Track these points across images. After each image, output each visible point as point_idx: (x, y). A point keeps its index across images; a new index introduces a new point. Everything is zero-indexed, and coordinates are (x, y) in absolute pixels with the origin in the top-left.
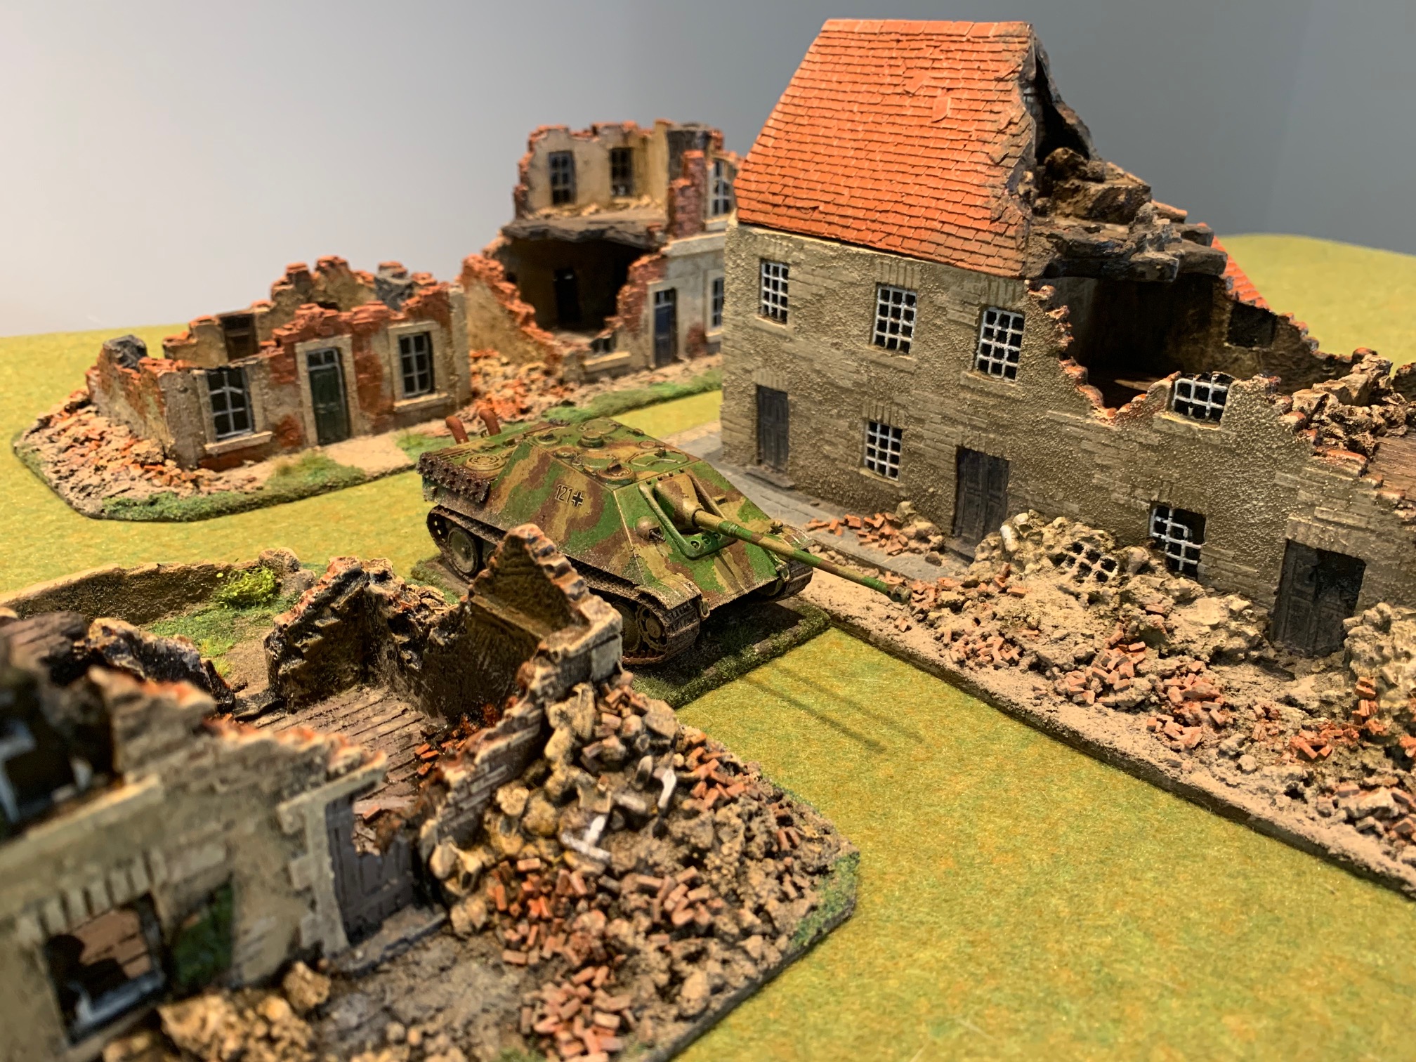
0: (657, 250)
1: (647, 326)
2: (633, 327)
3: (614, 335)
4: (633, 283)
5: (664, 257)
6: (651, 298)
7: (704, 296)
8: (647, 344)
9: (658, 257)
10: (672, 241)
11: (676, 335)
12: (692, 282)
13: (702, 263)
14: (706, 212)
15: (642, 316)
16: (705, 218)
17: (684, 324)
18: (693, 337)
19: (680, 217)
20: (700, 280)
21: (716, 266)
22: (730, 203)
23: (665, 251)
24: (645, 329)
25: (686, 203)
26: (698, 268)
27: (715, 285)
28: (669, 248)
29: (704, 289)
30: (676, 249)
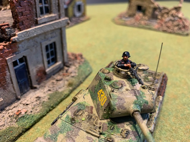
1: (11, 80)
2: (2, 84)
7: (42, 55)
8: (14, 88)
9: (11, 42)
10: (18, 33)
11: (30, 77)
12: (34, 50)
13: (38, 40)
14: (36, 14)
15: (7, 77)
16: (37, 17)
17: (33, 70)
18: (39, 74)
19: (20, 18)
20: (39, 48)
21: (46, 39)
22: (49, 8)
23: (14, 39)
24: (10, 82)
25: (23, 10)
26: (37, 42)
27: (47, 47)
28: (16, 37)
29: (42, 51)
30: (21, 36)
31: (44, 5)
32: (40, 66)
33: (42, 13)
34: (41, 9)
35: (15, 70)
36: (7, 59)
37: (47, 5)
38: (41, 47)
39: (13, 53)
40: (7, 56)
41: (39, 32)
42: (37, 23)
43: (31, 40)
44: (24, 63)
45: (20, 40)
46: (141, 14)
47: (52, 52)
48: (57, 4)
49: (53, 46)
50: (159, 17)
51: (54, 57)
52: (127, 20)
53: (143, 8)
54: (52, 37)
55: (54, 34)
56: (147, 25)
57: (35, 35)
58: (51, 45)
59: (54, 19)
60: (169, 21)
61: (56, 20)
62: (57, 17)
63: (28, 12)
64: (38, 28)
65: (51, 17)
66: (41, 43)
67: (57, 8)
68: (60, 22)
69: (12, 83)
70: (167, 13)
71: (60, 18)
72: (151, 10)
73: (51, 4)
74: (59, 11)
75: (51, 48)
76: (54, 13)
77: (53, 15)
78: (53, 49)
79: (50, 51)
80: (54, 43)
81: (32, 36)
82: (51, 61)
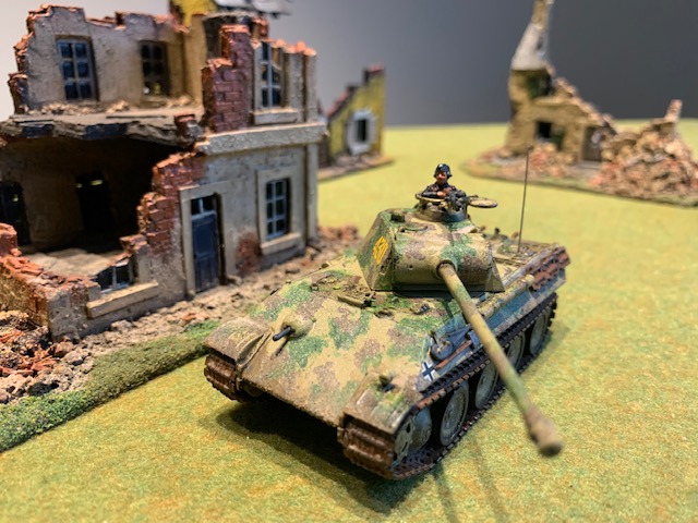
0: (190, 148)
1: (182, 244)
2: (161, 246)
3: (133, 260)
4: (159, 191)
5: (201, 154)
6: (186, 208)
7: (257, 202)
8: (184, 266)
9: (193, 154)
10: (210, 135)
11: (222, 250)
12: (239, 186)
13: (251, 162)
14: (253, 101)
15: (175, 233)
16: (253, 107)
17: (233, 235)
18: (244, 250)
19: (219, 104)
20: (250, 183)
21: (269, 165)
22: (282, 94)
23: (202, 147)
24: (179, 248)
25: (227, 89)
26: (247, 168)
27: (269, 187)
28: (207, 143)
29: (257, 192)
30: (216, 144)
31: (270, 86)
32: (250, 229)
33: (265, 103)
34: (265, 93)
35: (194, 223)
36: (182, 189)
37: (277, 87)
38: (256, 183)
39: (196, 180)
40: (181, 184)
41: (256, 144)
42: (251, 122)
43: (235, 161)
44: (213, 212)
45: (214, 151)
46: (550, 147)
47: (279, 203)
48: (301, 88)
49: (284, 190)
50: (608, 155)
51: (282, 217)
52: (505, 163)
53: (555, 130)
54: (282, 164)
55: (288, 159)
56: (570, 177)
57: (246, 147)
58: (279, 184)
59: (292, 119)
60: (637, 164)
61: (294, 122)
62: (300, 118)
63: (236, 94)
64: (254, 133)
65: (286, 114)
66: (256, 172)
67: (300, 95)
68: (304, 128)
69: (182, 251)
70: (632, 143)
71: (305, 120)
72: (580, 136)
73: (286, 83)
74: (304, 102)
75: (279, 193)
76: (294, 107)
77: (289, 110)
78: (283, 197)
79: (275, 199)
80: (288, 181)
81: (240, 148)
82: (275, 227)
